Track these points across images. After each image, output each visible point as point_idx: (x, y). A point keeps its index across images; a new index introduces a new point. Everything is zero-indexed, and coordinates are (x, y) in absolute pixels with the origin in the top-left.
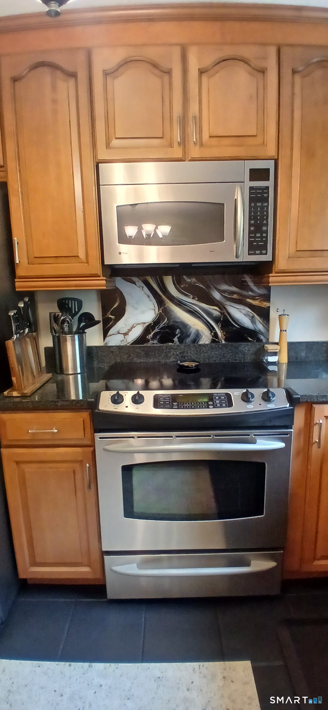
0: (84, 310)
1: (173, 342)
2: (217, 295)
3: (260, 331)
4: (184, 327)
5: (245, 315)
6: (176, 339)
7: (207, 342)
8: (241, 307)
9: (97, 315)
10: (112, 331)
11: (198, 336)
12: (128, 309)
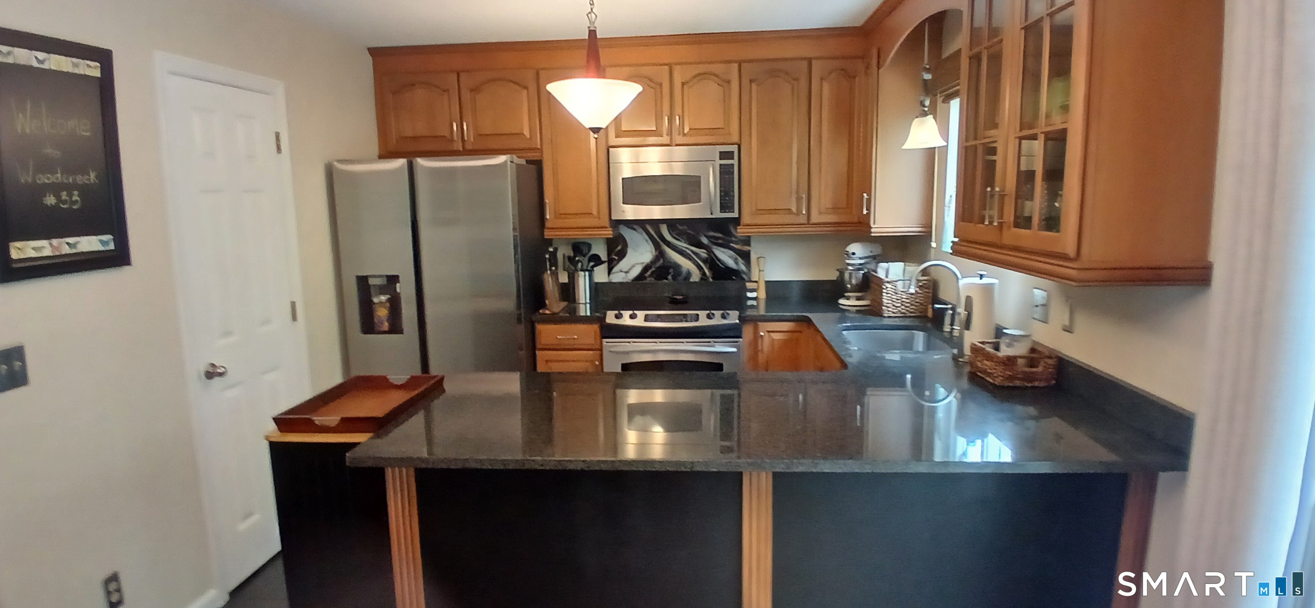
0: (593, 252)
1: (667, 279)
2: (705, 241)
3: (743, 270)
4: (677, 267)
5: (730, 257)
6: (670, 277)
7: (697, 280)
8: (726, 250)
9: (604, 256)
10: (615, 269)
11: (689, 274)
12: (630, 251)
